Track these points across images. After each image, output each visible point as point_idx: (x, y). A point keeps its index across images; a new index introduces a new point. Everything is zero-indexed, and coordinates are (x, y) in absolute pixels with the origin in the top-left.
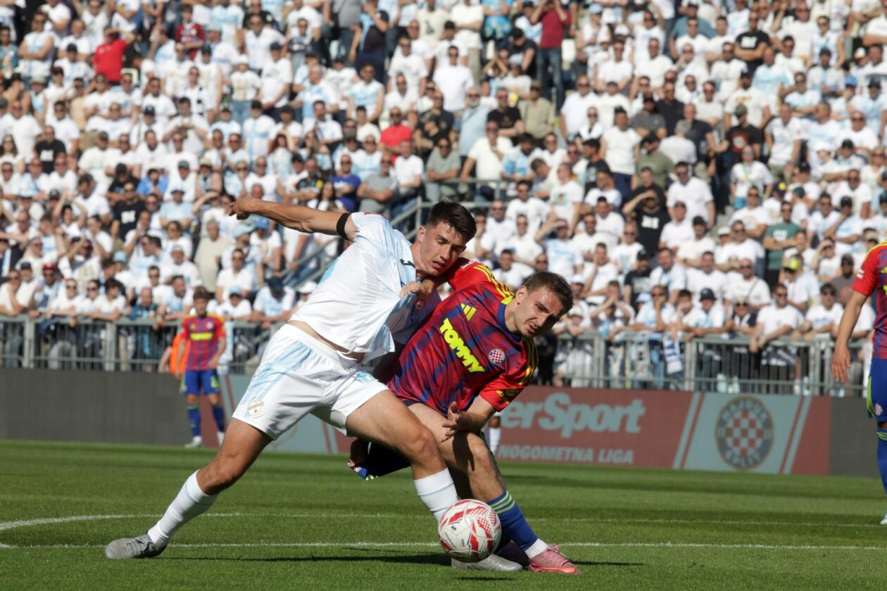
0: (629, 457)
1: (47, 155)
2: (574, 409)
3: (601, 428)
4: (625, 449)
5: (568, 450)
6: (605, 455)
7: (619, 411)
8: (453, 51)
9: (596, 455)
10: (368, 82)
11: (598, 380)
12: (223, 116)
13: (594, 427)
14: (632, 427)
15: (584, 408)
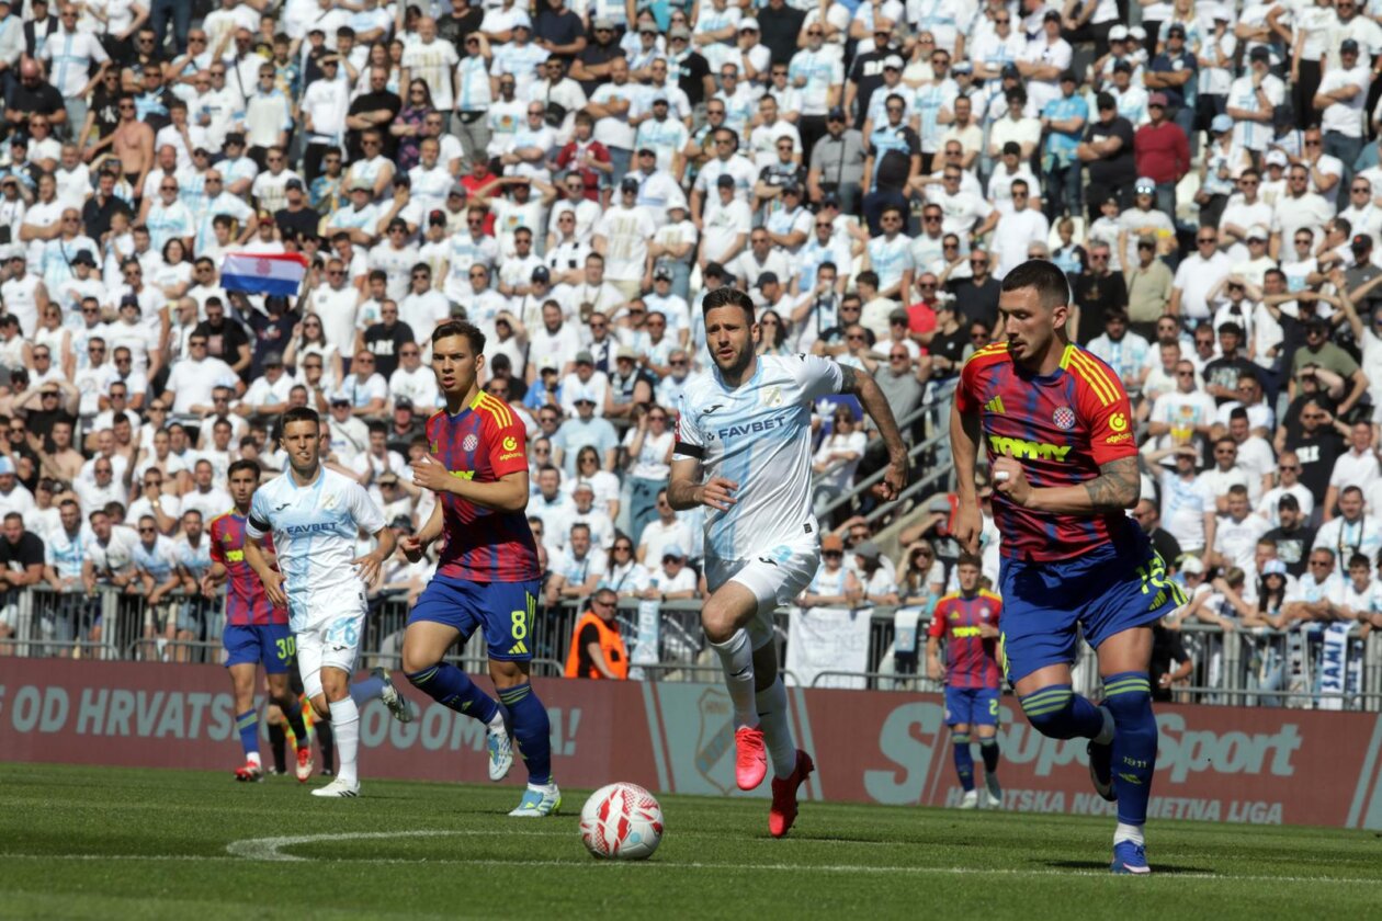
0: (1276, 814)
1: (384, 347)
2: (1191, 738)
3: (1233, 768)
4: (1270, 801)
5: (1182, 802)
6: (1239, 812)
7: (1262, 742)
8: (1019, 189)
9: (1225, 811)
10: (891, 236)
11: (1230, 695)
12: (658, 286)
13: (1221, 766)
14: (1282, 767)
15: (1207, 737)
